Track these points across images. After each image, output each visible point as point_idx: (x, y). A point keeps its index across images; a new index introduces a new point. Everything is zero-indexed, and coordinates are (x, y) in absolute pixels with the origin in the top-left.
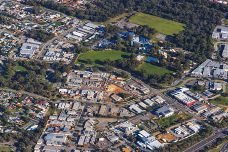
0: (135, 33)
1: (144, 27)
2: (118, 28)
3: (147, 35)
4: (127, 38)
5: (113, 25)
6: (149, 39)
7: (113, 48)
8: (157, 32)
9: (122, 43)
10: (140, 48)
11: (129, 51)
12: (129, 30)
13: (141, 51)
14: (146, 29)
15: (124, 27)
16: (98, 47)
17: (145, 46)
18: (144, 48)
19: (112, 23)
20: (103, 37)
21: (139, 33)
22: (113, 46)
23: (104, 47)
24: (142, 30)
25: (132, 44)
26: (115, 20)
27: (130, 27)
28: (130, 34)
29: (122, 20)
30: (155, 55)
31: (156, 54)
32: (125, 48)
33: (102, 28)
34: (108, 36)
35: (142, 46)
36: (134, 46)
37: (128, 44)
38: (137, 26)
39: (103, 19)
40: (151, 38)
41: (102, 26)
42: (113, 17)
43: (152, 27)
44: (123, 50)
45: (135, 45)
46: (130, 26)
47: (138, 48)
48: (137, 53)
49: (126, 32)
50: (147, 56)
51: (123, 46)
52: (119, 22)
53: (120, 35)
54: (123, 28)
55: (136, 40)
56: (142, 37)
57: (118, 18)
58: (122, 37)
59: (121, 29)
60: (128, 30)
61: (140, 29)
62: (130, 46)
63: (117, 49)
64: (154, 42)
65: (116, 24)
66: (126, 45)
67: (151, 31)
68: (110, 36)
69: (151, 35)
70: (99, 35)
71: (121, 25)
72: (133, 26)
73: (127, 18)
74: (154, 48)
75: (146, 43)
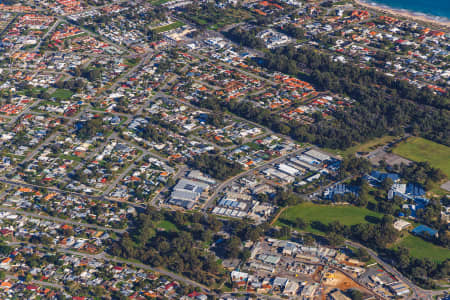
0: (401, 176)
1: (420, 165)
2: (369, 163)
3: (422, 182)
4: (382, 184)
5: (357, 156)
6: (425, 190)
7: (351, 201)
8: (443, 176)
9: (371, 193)
10: (405, 206)
11: (381, 210)
12: (390, 170)
13: (405, 212)
14: (422, 169)
15: (380, 162)
16: (322, 196)
17: (415, 203)
18: (414, 207)
19: (359, 153)
20: (335, 179)
21: (409, 176)
22: (350, 197)
23: (334, 198)
24: (416, 170)
25: (390, 197)
26: (364, 147)
27: (392, 164)
28: (390, 176)
29: (379, 149)
30: (433, 222)
31: (435, 219)
32: (376, 202)
33: (338, 160)
34: (345, 177)
35: (409, 201)
36: (393, 201)
37: (382, 196)
38: (407, 163)
39: (342, 144)
40: (431, 188)
41: (339, 157)
42: (362, 142)
43: (436, 167)
44: (371, 206)
45: (397, 199)
46: (393, 161)
47: (401, 206)
48: (397, 215)
49: (384, 172)
50: (416, 222)
51: (371, 199)
52: (371, 153)
53: (371, 177)
54: (378, 164)
55: (401, 189)
56: (413, 185)
57: (372, 144)
58: (373, 182)
59: (375, 167)
60: (387, 168)
61: (410, 170)
62: (386, 199)
63: (358, 204)
64: (435, 196)
65: (365, 157)
66: (377, 198)
67: (433, 175)
68: (349, 177)
69: (431, 182)
70: (329, 175)
71: (374, 158)
72: (398, 161)
73: (391, 145)
74: (431, 209)
75: (419, 197)
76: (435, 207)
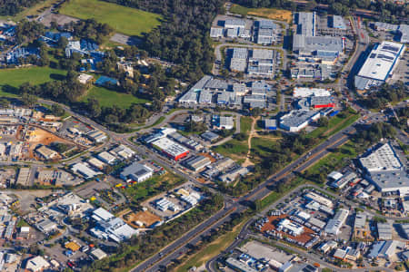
0: (73, 34)
1: (88, 22)
2: (41, 25)
3: (94, 37)
4: (58, 43)
5: (30, 20)
6: (98, 44)
7: (34, 62)
8: (111, 30)
9: (50, 53)
10: (84, 61)
11: (63, 68)
12: (62, 30)
13: (86, 66)
14: (91, 25)
15: (52, 23)
16: (5, 61)
17: (91, 57)
18: (91, 61)
19: (29, 17)
20: (13, 44)
21: (81, 34)
22: (33, 59)
23: (17, 61)
24: (85, 27)
25: (69, 54)
26: (32, 11)
27: (62, 24)
28: (63, 35)
29: (47, 12)
30: (112, 73)
31: (113, 69)
32: (57, 61)
33: (12, 26)
34: (23, 40)
35: (86, 56)
36: (72, 57)
37: (61, 55)
38: (75, 21)
39: (11, 10)
40: (102, 42)
41: (11, 23)
42: (29, 6)
43: (103, 23)
44: (53, 65)
45: (74, 55)
46: (63, 21)
47: (80, 61)
48: (78, 69)
49: (55, 32)
50: (96, 74)
51: (51, 58)
52: (41, 15)
53: (46, 38)
54: (49, 25)
55: (75, 46)
56: (85, 41)
57: (38, 7)
58: (50, 42)
59: (46, 28)
60: (58, 28)
61: (81, 27)
62: (65, 56)
63: (41, 65)
64: (108, 48)
65: (36, 19)
66: (57, 57)
67: (102, 29)
68: (27, 40)
69: (101, 36)
70: (7, 40)
71: (45, 19)
72: (68, 20)
73: (56, 6)
74: (108, 60)
75: (94, 51)
76: (111, 58)
